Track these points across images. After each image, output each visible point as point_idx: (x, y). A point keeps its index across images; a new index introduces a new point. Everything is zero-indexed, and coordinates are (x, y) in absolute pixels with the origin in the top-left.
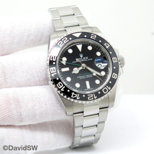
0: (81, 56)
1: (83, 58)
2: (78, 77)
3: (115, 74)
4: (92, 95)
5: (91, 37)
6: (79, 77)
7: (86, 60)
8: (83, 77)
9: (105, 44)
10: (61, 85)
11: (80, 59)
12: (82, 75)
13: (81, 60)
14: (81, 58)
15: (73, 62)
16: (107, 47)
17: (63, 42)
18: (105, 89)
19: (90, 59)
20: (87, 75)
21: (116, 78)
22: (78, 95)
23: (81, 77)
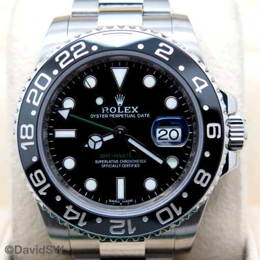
0: (120, 102)
1: (122, 109)
2: (97, 162)
3: (205, 174)
4: (123, 222)
5: (157, 53)
6: (100, 161)
7: (132, 116)
8: (113, 164)
9: (194, 79)
10: (41, 179)
11: (113, 110)
12: (112, 158)
13: (117, 113)
14: (117, 106)
15: (92, 116)
16: (199, 89)
17: (72, 53)
18: (166, 211)
19: (143, 116)
20: (124, 159)
21: (204, 185)
22: (84, 215)
23: (106, 161)
